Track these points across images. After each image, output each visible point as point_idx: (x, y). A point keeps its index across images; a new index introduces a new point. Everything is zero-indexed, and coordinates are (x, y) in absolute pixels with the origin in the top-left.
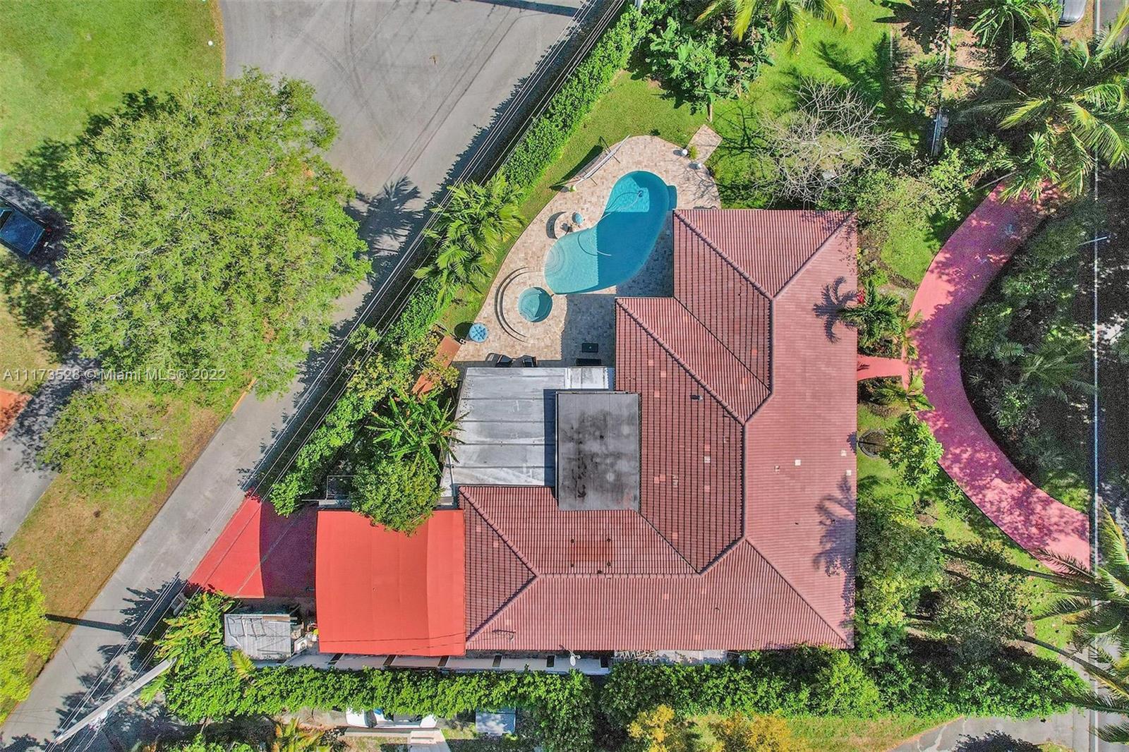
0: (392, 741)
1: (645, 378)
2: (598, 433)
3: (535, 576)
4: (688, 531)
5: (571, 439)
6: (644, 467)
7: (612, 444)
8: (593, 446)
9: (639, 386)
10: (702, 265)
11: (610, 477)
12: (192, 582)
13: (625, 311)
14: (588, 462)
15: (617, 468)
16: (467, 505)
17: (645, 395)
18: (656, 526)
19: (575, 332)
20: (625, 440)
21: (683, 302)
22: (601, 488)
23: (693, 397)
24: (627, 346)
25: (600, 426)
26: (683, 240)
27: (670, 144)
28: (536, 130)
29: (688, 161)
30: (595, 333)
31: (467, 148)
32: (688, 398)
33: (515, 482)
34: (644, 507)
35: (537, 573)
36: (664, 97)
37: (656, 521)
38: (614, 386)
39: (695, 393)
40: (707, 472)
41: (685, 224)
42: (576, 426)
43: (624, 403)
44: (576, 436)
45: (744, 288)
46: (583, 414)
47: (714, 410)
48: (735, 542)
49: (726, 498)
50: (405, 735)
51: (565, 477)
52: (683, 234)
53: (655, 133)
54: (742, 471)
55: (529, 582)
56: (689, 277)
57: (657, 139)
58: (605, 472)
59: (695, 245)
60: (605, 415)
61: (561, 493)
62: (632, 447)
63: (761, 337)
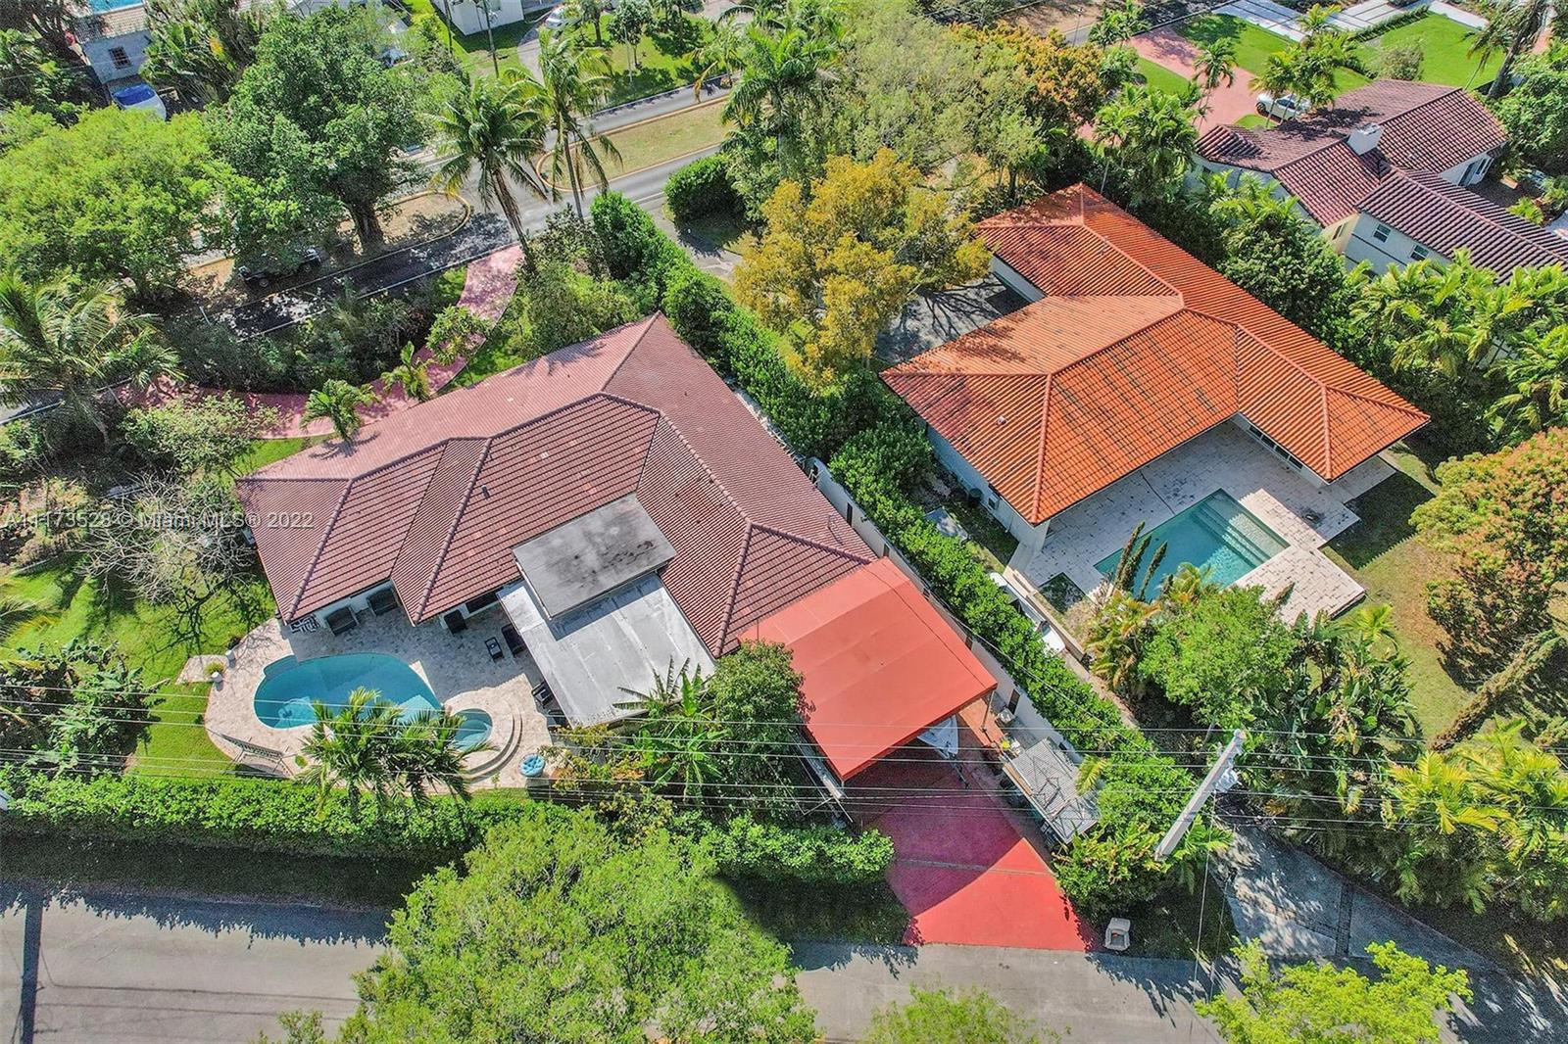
0: (1049, 606)
1: (490, 552)
2: (575, 562)
3: (753, 526)
4: (626, 441)
5: (595, 581)
6: (587, 509)
7: (578, 545)
8: (591, 559)
9: (503, 554)
10: (341, 564)
11: (615, 531)
12: (1083, 945)
13: (425, 606)
14: (610, 556)
15: (602, 530)
16: (729, 638)
17: (509, 543)
18: (639, 470)
19: (484, 677)
20: (569, 537)
21: (392, 563)
22: (632, 532)
23: (488, 496)
24: (463, 586)
25: (567, 566)
26: (319, 596)
27: (211, 699)
28: (225, 815)
29: (228, 672)
30: (475, 658)
31: (289, 937)
32: (490, 500)
33: (677, 614)
34: (628, 490)
35: (748, 526)
36: (147, 739)
37: (635, 472)
38: (519, 580)
39: (482, 496)
40: (556, 450)
41: (299, 601)
42: (578, 585)
43: (528, 558)
44: (590, 579)
45: (350, 511)
46: (560, 585)
47: (490, 471)
48: (609, 398)
49: (572, 423)
50: (1033, 599)
51: (639, 567)
52: (312, 599)
53: (200, 720)
54: (537, 420)
55: (763, 530)
56: (359, 571)
57: (207, 715)
58: (613, 537)
59: (319, 581)
60: (550, 566)
61: (658, 562)
62: (572, 530)
63: (396, 474)
